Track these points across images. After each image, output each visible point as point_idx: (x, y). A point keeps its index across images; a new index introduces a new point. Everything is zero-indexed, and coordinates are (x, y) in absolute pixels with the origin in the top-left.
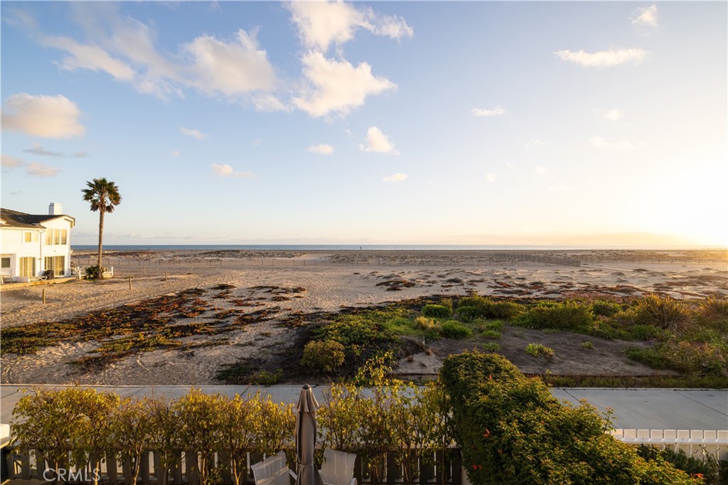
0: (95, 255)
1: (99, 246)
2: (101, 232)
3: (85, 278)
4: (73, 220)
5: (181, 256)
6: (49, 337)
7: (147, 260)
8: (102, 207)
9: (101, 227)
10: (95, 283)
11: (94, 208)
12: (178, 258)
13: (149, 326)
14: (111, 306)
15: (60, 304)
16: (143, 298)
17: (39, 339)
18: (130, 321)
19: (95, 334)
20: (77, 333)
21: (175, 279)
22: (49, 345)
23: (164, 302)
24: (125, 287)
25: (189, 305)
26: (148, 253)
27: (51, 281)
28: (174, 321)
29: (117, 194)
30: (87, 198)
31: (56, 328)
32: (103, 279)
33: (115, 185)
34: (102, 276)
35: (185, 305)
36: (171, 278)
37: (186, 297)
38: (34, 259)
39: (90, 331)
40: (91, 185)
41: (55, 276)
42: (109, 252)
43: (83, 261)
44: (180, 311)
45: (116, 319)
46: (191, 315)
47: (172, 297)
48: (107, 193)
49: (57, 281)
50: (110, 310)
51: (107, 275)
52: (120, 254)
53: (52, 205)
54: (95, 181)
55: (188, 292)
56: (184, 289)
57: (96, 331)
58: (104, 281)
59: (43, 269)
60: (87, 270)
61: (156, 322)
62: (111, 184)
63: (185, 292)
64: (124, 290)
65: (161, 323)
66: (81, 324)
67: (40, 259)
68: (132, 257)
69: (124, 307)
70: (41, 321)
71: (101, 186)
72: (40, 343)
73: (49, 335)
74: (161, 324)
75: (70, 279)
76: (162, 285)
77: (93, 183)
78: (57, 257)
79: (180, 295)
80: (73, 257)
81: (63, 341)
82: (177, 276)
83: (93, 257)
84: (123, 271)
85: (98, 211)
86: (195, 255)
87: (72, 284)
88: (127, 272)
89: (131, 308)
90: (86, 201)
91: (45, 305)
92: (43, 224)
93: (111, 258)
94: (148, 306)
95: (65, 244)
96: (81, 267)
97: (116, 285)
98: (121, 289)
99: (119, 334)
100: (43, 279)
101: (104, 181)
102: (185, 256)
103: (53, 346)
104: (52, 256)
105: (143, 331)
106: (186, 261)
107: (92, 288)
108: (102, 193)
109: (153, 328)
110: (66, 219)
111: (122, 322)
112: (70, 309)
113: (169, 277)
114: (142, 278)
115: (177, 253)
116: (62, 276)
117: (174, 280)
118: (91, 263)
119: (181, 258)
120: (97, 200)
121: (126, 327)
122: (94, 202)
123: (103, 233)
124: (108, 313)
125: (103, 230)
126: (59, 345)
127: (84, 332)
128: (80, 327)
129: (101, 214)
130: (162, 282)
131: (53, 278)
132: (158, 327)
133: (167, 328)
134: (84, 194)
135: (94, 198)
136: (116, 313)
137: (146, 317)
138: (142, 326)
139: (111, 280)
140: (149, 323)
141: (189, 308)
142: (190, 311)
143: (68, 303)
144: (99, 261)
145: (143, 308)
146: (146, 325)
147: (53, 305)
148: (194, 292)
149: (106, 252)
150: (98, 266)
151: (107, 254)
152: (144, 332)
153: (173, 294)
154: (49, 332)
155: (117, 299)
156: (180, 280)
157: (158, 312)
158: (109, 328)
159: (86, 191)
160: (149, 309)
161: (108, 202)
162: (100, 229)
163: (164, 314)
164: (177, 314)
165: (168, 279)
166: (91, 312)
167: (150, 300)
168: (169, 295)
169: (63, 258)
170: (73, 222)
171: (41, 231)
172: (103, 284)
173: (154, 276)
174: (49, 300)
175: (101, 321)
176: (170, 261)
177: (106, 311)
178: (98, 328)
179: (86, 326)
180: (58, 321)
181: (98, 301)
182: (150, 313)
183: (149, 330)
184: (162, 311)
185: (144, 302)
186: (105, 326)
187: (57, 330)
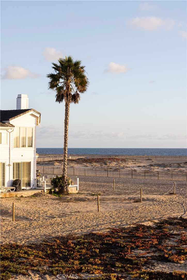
0: (60, 161)
1: (65, 149)
2: (66, 131)
3: (50, 192)
4: (38, 115)
5: (159, 165)
6: (20, 263)
7: (116, 170)
8: (67, 96)
9: (66, 123)
10: (60, 199)
11: (59, 98)
12: (156, 169)
13: (122, 267)
14: (78, 232)
15: (27, 223)
16: (113, 226)
17: (11, 264)
18: (99, 256)
19: (63, 268)
20: (45, 263)
21: (153, 200)
22: (20, 273)
23: (139, 234)
24: (92, 207)
25: (170, 243)
26: (118, 160)
27: (19, 194)
28: (153, 265)
29: (83, 77)
30: (53, 85)
31: (26, 253)
32: (68, 194)
33: (81, 65)
34: (67, 191)
35: (167, 241)
36: (148, 200)
37: (168, 229)
38: (4, 164)
39: (57, 262)
40: (56, 68)
41: (22, 188)
42: (75, 158)
43: (48, 169)
44: (160, 250)
45: (84, 251)
46: (175, 257)
47: (149, 227)
48: (72, 77)
49: (25, 194)
50: (78, 238)
51: (73, 189)
52: (86, 161)
53: (19, 97)
54: (61, 62)
55: (171, 222)
56: (166, 217)
57: (64, 264)
58: (70, 197)
59: (12, 179)
60: (52, 182)
61: (130, 261)
62: (77, 64)
63: (166, 222)
64: (91, 211)
65: (137, 264)
66: (49, 252)
67: (9, 165)
68: (98, 165)
69: (91, 235)
70: (12, 242)
71: (66, 67)
72: (12, 269)
73: (20, 261)
74: (137, 266)
75: (36, 192)
76: (136, 208)
77: (59, 64)
78: (24, 163)
79: (160, 226)
80: (38, 163)
81: (33, 271)
82: (155, 196)
83: (57, 164)
84: (89, 185)
85: (64, 102)
86: (179, 165)
87: (38, 198)
88: (94, 186)
89: (100, 237)
90: (51, 90)
91: (15, 223)
92: (12, 121)
93: (76, 166)
94: (119, 237)
95: (32, 146)
96: (46, 177)
97: (82, 203)
98: (88, 210)
99: (88, 272)
100: (12, 190)
101: (69, 60)
102: (164, 166)
103: (24, 274)
104: (19, 161)
105: (115, 272)
106: (167, 173)
107: (58, 206)
108: (67, 78)
109: (127, 271)
110: (32, 115)
111: (92, 256)
112: (37, 231)
113: (145, 197)
114: (111, 197)
115: (155, 161)
116: (28, 188)
117: (151, 203)
118: (56, 172)
119: (160, 169)
120: (61, 88)
121: (96, 264)
122: (60, 89)
123: (68, 132)
124: (75, 241)
125: (69, 127)
126: (29, 275)
127: (52, 263)
128: (48, 256)
129: (67, 105)
130: (136, 204)
131: (20, 190)
132: (133, 269)
133: (144, 273)
134: (49, 80)
135: (60, 85)
136: (84, 243)
137: (118, 254)
138: (113, 266)
139: (77, 196)
140: (121, 262)
141: (173, 248)
142: (174, 252)
143: (35, 223)
144: (64, 169)
145: (113, 240)
146: (118, 264)
147: (22, 224)
148: (179, 224)
149: (70, 158)
150: (63, 177)
151: (72, 161)
152: (115, 274)
153: (150, 224)
154: (20, 257)
155: (84, 224)
156: (160, 202)
157: (132, 248)
158: (77, 262)
159: (52, 76)
160: (121, 242)
161: (74, 89)
162: (66, 127)
163: (141, 252)
164: (157, 254)
165: (144, 200)
166: (58, 238)
167: (122, 230)
168: (145, 224)
169: (29, 163)
170: (38, 118)
171: (10, 131)
172: (68, 202)
173: (125, 193)
174: (18, 218)
175: (69, 251)
176: (145, 172)
177: (74, 239)
178: (65, 259)
179: (53, 255)
180: (26, 244)
181: (64, 224)
182: (123, 248)
183: (121, 272)
184: (137, 247)
185: (114, 232)
186: (73, 259)
187: (26, 256)
